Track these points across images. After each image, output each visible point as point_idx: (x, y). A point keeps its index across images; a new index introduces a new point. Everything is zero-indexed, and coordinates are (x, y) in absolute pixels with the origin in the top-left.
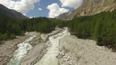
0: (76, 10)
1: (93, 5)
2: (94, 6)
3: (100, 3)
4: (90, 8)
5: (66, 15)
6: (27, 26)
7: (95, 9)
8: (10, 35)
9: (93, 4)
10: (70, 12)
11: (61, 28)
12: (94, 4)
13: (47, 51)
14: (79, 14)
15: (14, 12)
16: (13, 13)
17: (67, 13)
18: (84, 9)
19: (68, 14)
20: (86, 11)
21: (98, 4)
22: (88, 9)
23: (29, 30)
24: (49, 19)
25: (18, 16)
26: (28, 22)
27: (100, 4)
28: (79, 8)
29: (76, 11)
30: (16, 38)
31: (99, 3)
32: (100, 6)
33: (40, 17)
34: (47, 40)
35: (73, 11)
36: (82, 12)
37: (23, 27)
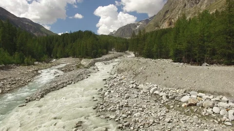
0: (152, 18)
1: (186, 7)
2: (188, 10)
3: (200, 3)
4: (180, 13)
5: (133, 29)
6: (54, 50)
7: (190, 15)
8: (24, 59)
9: (185, 5)
10: (140, 22)
11: (120, 52)
12: (188, 6)
13: (89, 76)
14: (158, 26)
15: (27, 23)
16: (25, 24)
17: (134, 24)
18: (168, 16)
19: (136, 26)
20: (173, 20)
21: (195, 5)
22: (175, 15)
23: (58, 55)
24: (98, 36)
25: (35, 32)
26: (57, 41)
27: (201, 5)
28: (159, 13)
29: (153, 20)
30: (34, 65)
31: (197, 4)
32: (201, 10)
33: (80, 31)
34: (91, 66)
35: (147, 21)
36: (164, 21)
37: (46, 49)
